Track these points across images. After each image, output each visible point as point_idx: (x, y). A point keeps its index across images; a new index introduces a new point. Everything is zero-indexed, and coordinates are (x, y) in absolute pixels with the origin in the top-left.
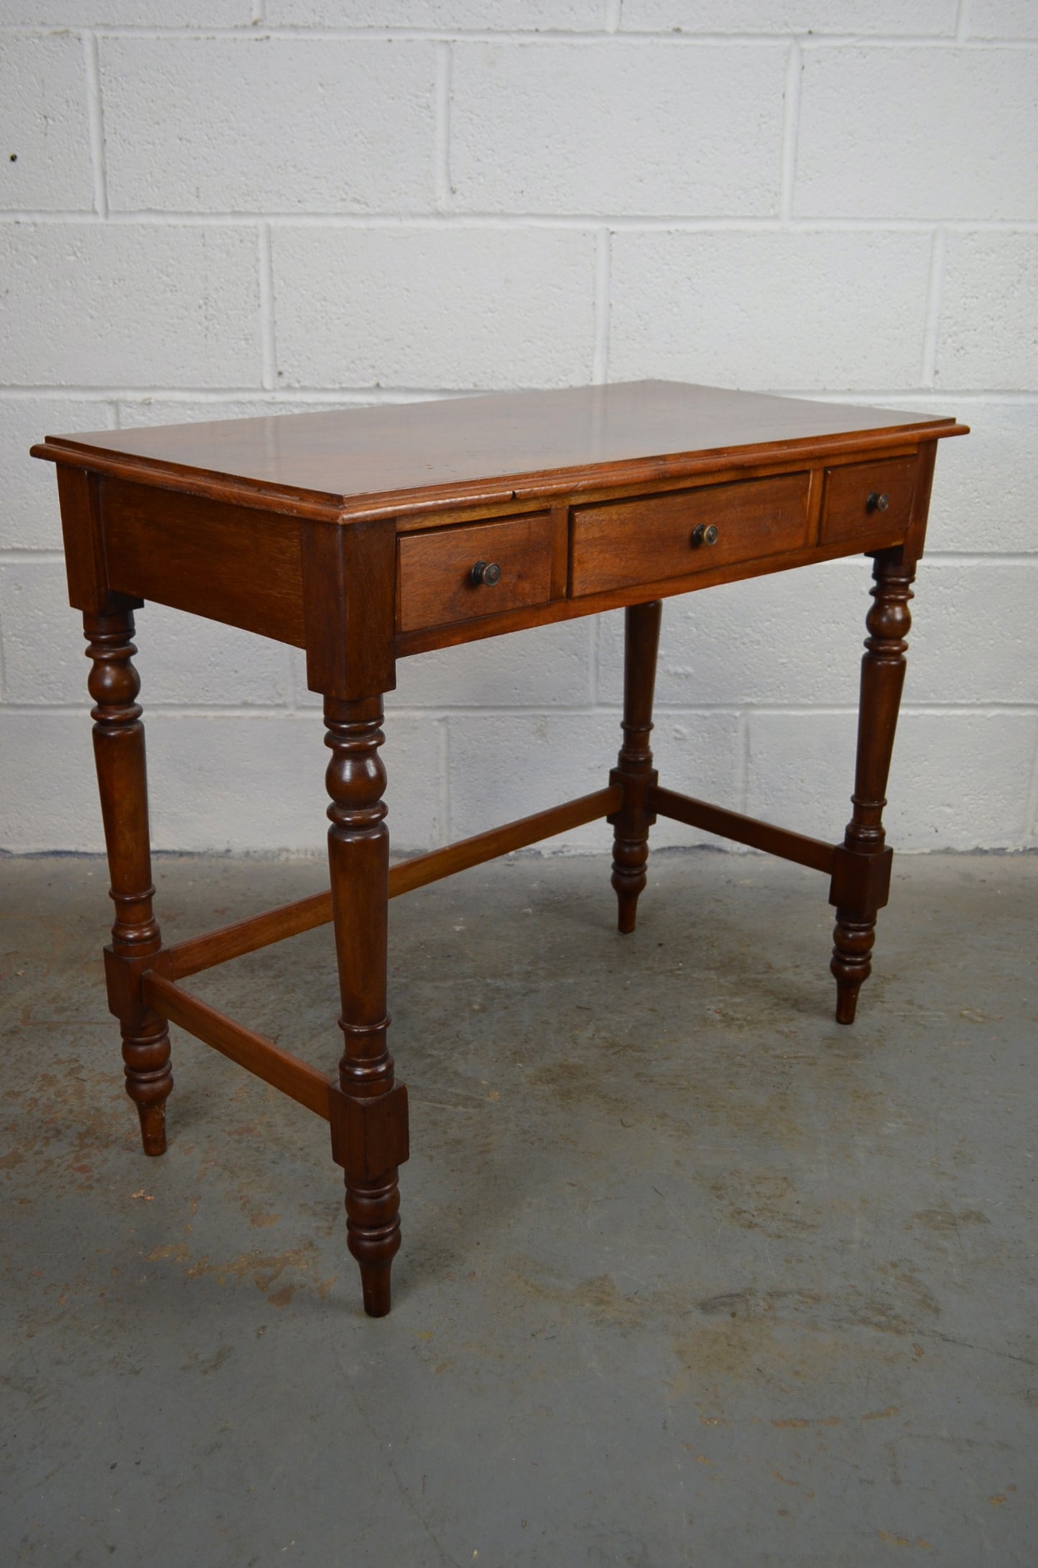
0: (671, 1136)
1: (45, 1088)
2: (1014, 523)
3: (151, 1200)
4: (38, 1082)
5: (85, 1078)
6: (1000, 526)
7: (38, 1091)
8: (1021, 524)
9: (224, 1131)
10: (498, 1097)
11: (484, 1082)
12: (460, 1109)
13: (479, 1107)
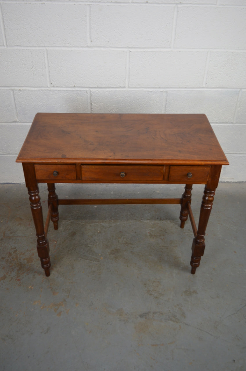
0: (137, 270)
1: (10, 256)
2: (222, 116)
3: (33, 288)
4: (8, 255)
5: (18, 253)
6: (218, 117)
7: (8, 257)
10: (103, 258)
11: (100, 254)
12: (95, 262)
13: (99, 261)
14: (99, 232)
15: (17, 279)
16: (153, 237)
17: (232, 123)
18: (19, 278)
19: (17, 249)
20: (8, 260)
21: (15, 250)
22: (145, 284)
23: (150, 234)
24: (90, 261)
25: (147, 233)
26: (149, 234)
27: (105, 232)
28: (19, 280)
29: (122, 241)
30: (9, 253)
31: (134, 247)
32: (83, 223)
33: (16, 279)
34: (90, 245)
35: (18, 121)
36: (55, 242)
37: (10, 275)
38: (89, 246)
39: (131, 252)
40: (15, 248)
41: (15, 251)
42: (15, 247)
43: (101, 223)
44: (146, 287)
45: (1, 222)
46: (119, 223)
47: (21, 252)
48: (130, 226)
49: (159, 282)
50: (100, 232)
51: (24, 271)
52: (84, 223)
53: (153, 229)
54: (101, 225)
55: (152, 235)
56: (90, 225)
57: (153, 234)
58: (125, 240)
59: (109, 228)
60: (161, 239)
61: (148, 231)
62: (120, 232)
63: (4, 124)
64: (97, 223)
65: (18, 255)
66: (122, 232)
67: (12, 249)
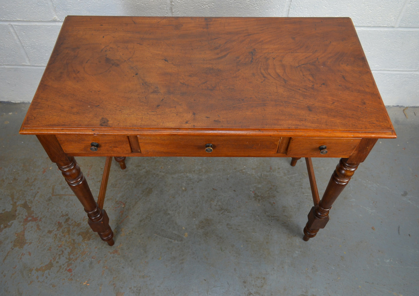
0: (234, 256)
1: (59, 229)
2: (379, 17)
3: (88, 286)
4: (57, 226)
5: (70, 224)
6: (373, 18)
7: (57, 230)
8: (381, 17)
9: (109, 252)
10: (187, 235)
11: (184, 228)
12: (176, 242)
13: (182, 240)
14: (184, 189)
15: (68, 268)
16: (259, 200)
17: (393, 27)
18: (70, 267)
19: (69, 216)
20: (56, 235)
21: (67, 217)
22: (245, 282)
23: (255, 194)
24: (170, 240)
25: (251, 192)
26: (253, 195)
27: (192, 189)
28: (70, 270)
29: (216, 206)
30: (59, 223)
31: (232, 217)
32: (163, 174)
33: (66, 269)
34: (170, 212)
35: (58, 19)
36: (123, 206)
37: (57, 262)
38: (169, 214)
39: (228, 224)
40: (67, 215)
41: (67, 220)
42: (67, 213)
43: (188, 174)
44: (245, 287)
45: (50, 170)
46: (212, 175)
47: (75, 222)
48: (228, 179)
49: (264, 278)
50: (186, 190)
51: (78, 255)
52: (164, 172)
53: (260, 186)
54: (187, 177)
55: (258, 196)
56: (172, 178)
57: (259, 194)
58: (220, 203)
59: (198, 182)
60: (270, 203)
61: (252, 190)
62: (213, 189)
63: (37, 24)
64: (182, 174)
65: (71, 227)
66: (216, 190)
67: (63, 216)
